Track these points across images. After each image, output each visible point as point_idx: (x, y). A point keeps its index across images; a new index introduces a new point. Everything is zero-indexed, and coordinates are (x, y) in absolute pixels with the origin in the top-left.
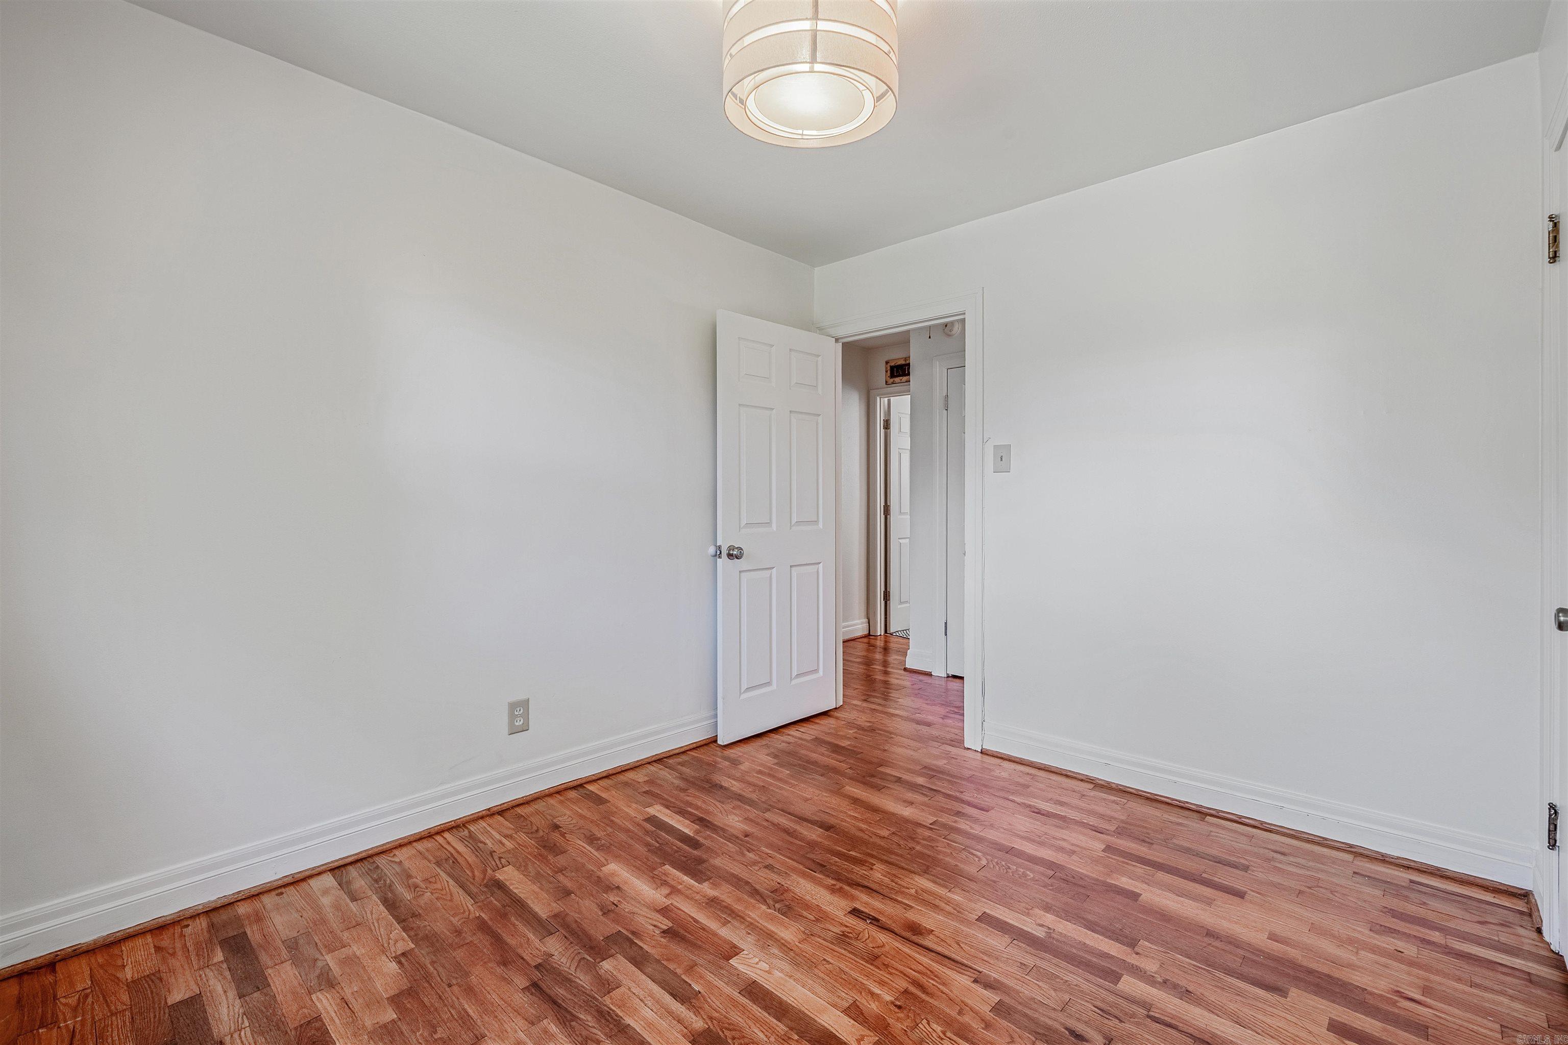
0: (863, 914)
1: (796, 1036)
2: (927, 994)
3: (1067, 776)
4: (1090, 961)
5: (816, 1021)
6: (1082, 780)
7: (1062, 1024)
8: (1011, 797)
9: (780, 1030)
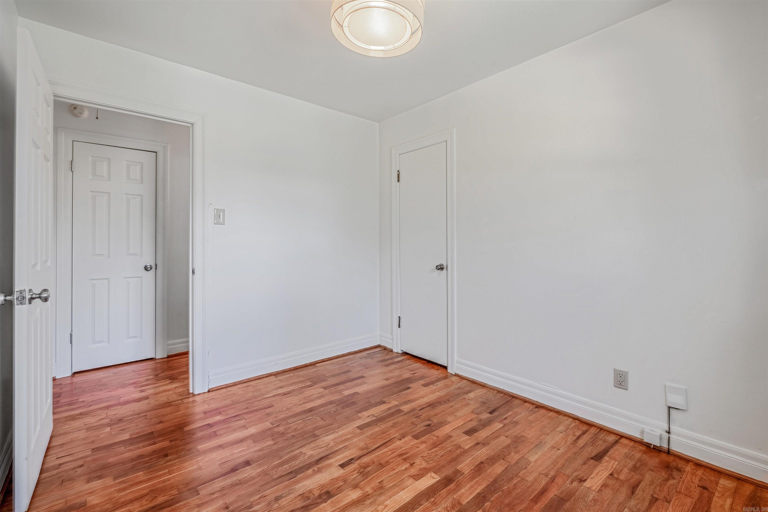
0: (345, 463)
1: (432, 499)
2: (406, 454)
3: (259, 379)
4: (392, 412)
5: (422, 491)
6: (267, 377)
7: (423, 427)
8: (266, 397)
9: (428, 505)
